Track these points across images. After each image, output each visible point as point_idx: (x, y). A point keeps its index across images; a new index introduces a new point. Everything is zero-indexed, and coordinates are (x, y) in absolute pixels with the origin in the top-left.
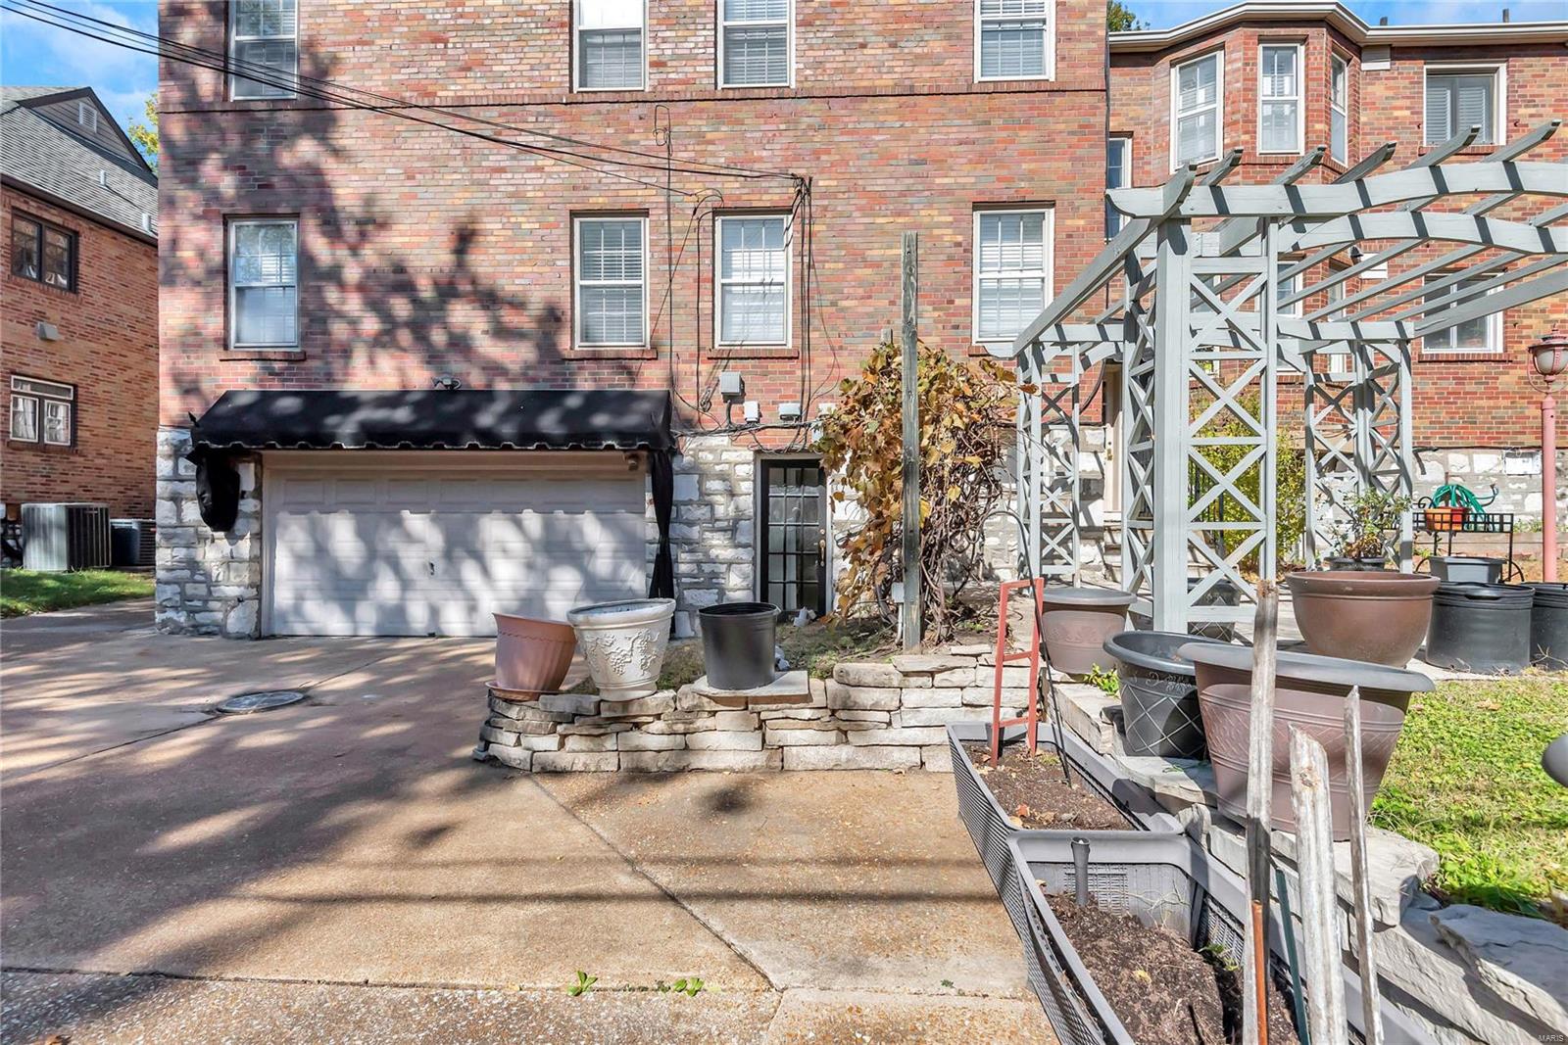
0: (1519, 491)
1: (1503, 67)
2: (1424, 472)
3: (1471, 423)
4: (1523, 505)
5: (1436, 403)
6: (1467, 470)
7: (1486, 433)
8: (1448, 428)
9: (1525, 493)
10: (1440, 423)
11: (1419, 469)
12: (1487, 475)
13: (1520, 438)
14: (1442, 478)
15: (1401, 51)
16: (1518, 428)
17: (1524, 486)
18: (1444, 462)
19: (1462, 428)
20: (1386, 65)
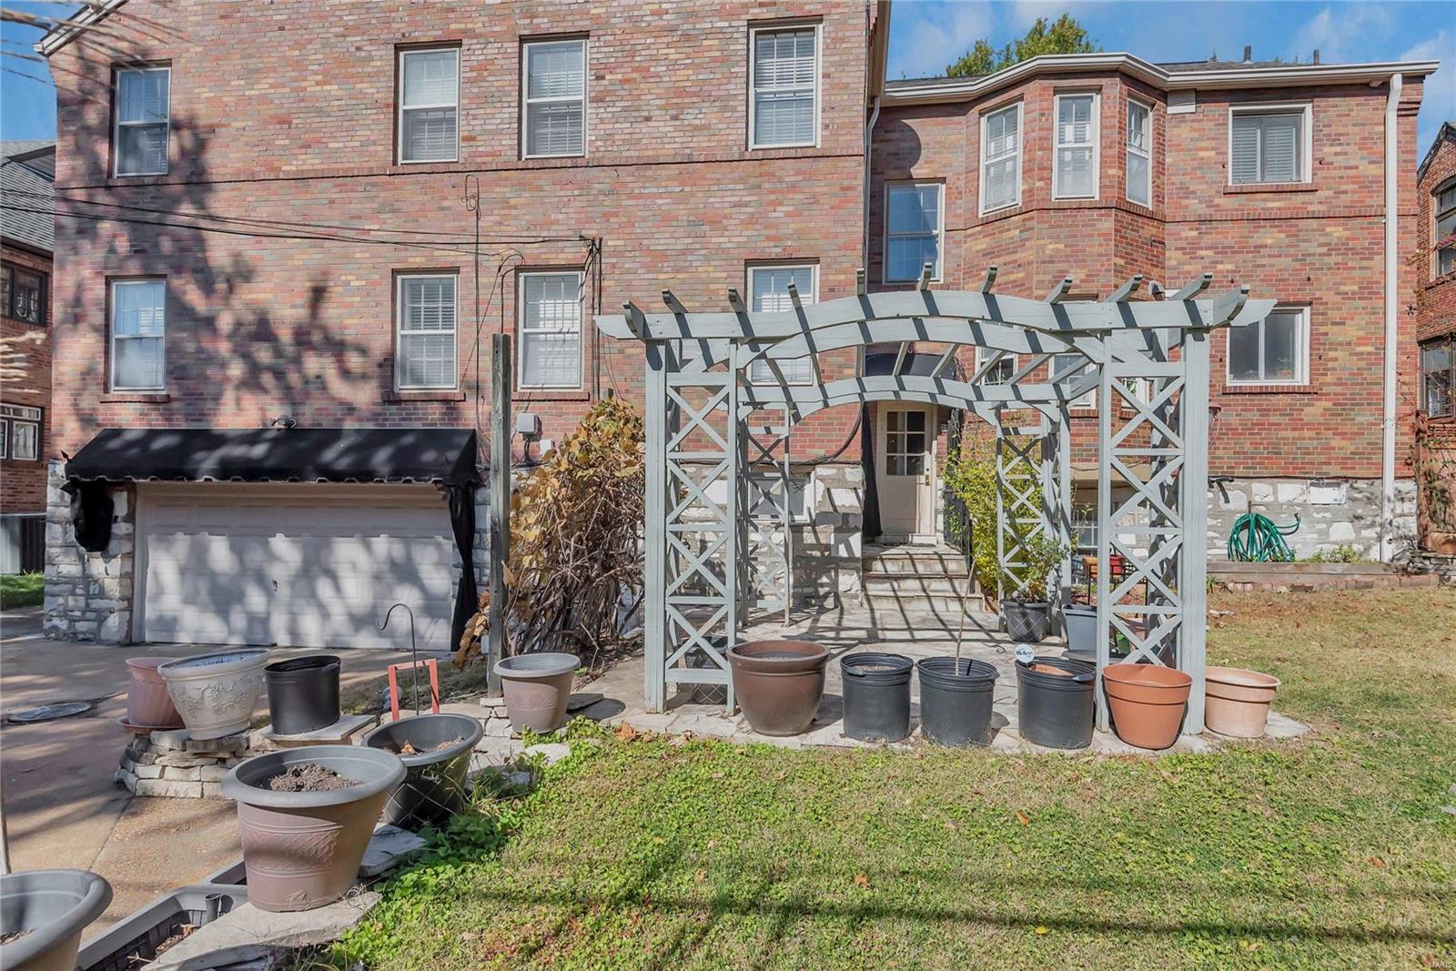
0: (1324, 520)
1: (1309, 107)
2: (1227, 501)
3: (1275, 453)
4: (1327, 534)
5: (1241, 434)
6: (1270, 499)
7: (1291, 463)
8: (1252, 458)
9: (1330, 523)
10: (1244, 453)
11: (1222, 498)
12: (1291, 504)
13: (1325, 468)
14: (1245, 507)
15: (1203, 95)
16: (1323, 458)
17: (1328, 515)
18: (1247, 491)
19: (1268, 458)
20: (1191, 108)
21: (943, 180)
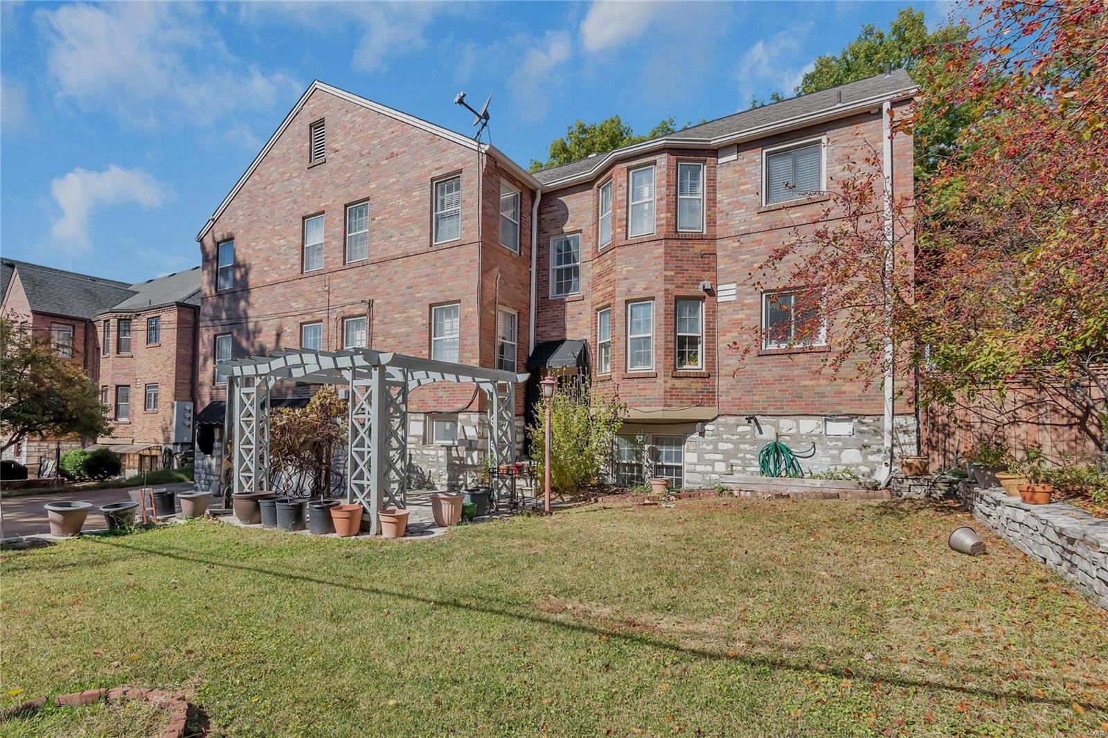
0: (835, 447)
1: (824, 139)
2: (761, 432)
3: (797, 397)
4: (839, 458)
5: (771, 384)
6: (794, 431)
7: (811, 405)
8: (780, 401)
9: (841, 450)
10: (774, 397)
11: (757, 430)
12: (809, 435)
13: (838, 408)
14: (773, 437)
15: (741, 146)
16: (836, 400)
17: (840, 444)
18: (777, 426)
19: (792, 401)
20: (734, 157)
21: (580, 231)
